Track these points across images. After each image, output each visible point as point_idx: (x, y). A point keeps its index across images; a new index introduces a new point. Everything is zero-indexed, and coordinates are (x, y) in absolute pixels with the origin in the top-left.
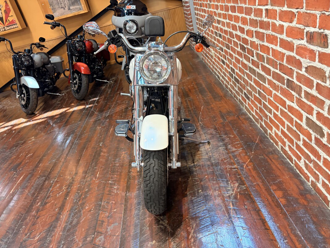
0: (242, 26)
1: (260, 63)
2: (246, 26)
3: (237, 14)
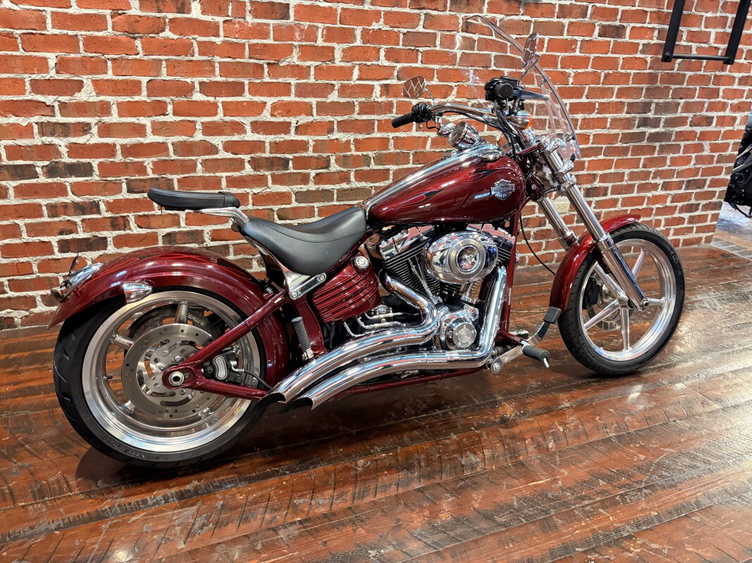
0: (281, 119)
1: (354, 170)
2: (303, 116)
3: (247, 97)
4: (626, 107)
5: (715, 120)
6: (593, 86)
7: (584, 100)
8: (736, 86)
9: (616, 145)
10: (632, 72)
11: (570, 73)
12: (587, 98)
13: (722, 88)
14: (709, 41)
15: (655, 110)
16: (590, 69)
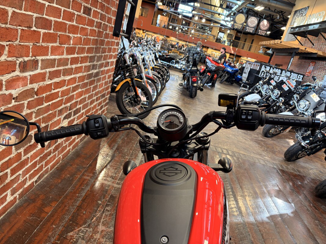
4: (89, 59)
5: (110, 63)
6: (79, 46)
7: (76, 56)
8: (115, 47)
9: (85, 82)
10: (92, 38)
11: (71, 37)
12: (77, 54)
13: (112, 47)
14: (112, 23)
15: (97, 60)
16: (79, 35)
